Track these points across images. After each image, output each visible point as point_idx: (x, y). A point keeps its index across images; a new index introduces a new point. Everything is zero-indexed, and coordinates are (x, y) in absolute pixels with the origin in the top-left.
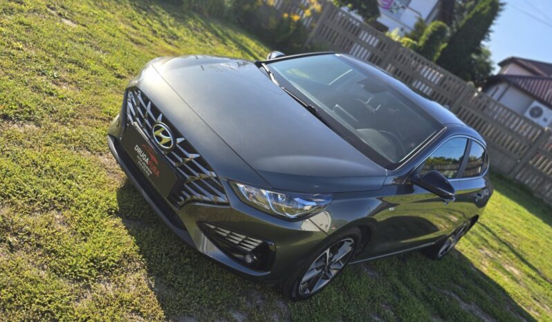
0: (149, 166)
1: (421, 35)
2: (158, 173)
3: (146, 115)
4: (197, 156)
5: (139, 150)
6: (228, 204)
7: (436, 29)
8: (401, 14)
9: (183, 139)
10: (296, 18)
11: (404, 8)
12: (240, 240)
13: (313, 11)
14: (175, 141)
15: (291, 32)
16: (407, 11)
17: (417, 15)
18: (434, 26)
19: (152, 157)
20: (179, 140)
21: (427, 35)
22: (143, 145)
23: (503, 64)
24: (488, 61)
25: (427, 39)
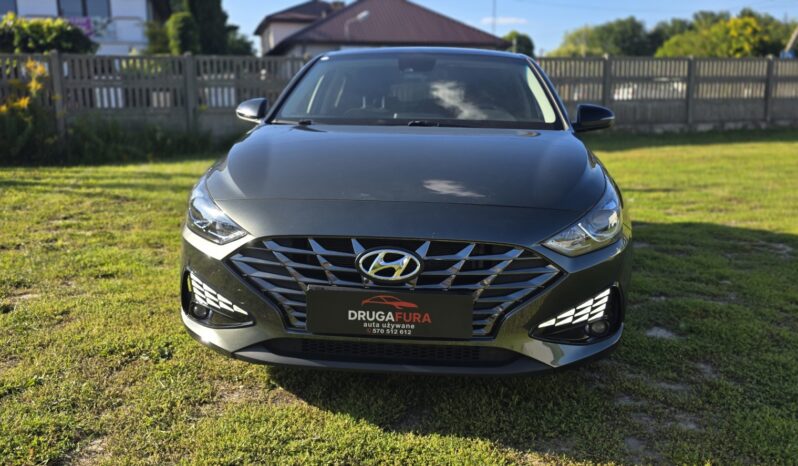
0: (401, 321)
1: (166, 43)
2: (427, 318)
3: (292, 271)
4: (471, 248)
5: (361, 315)
6: (562, 273)
7: (181, 25)
8: (115, 33)
9: (428, 244)
10: (24, 102)
11: (109, 22)
12: (589, 309)
13: (40, 79)
14: (417, 256)
15: (30, 125)
16: (120, 24)
17: (136, 22)
18: (175, 23)
19: (395, 304)
20: (422, 251)
21: (176, 39)
22: (364, 302)
23: (261, 31)
24: (238, 37)
25: (179, 42)
